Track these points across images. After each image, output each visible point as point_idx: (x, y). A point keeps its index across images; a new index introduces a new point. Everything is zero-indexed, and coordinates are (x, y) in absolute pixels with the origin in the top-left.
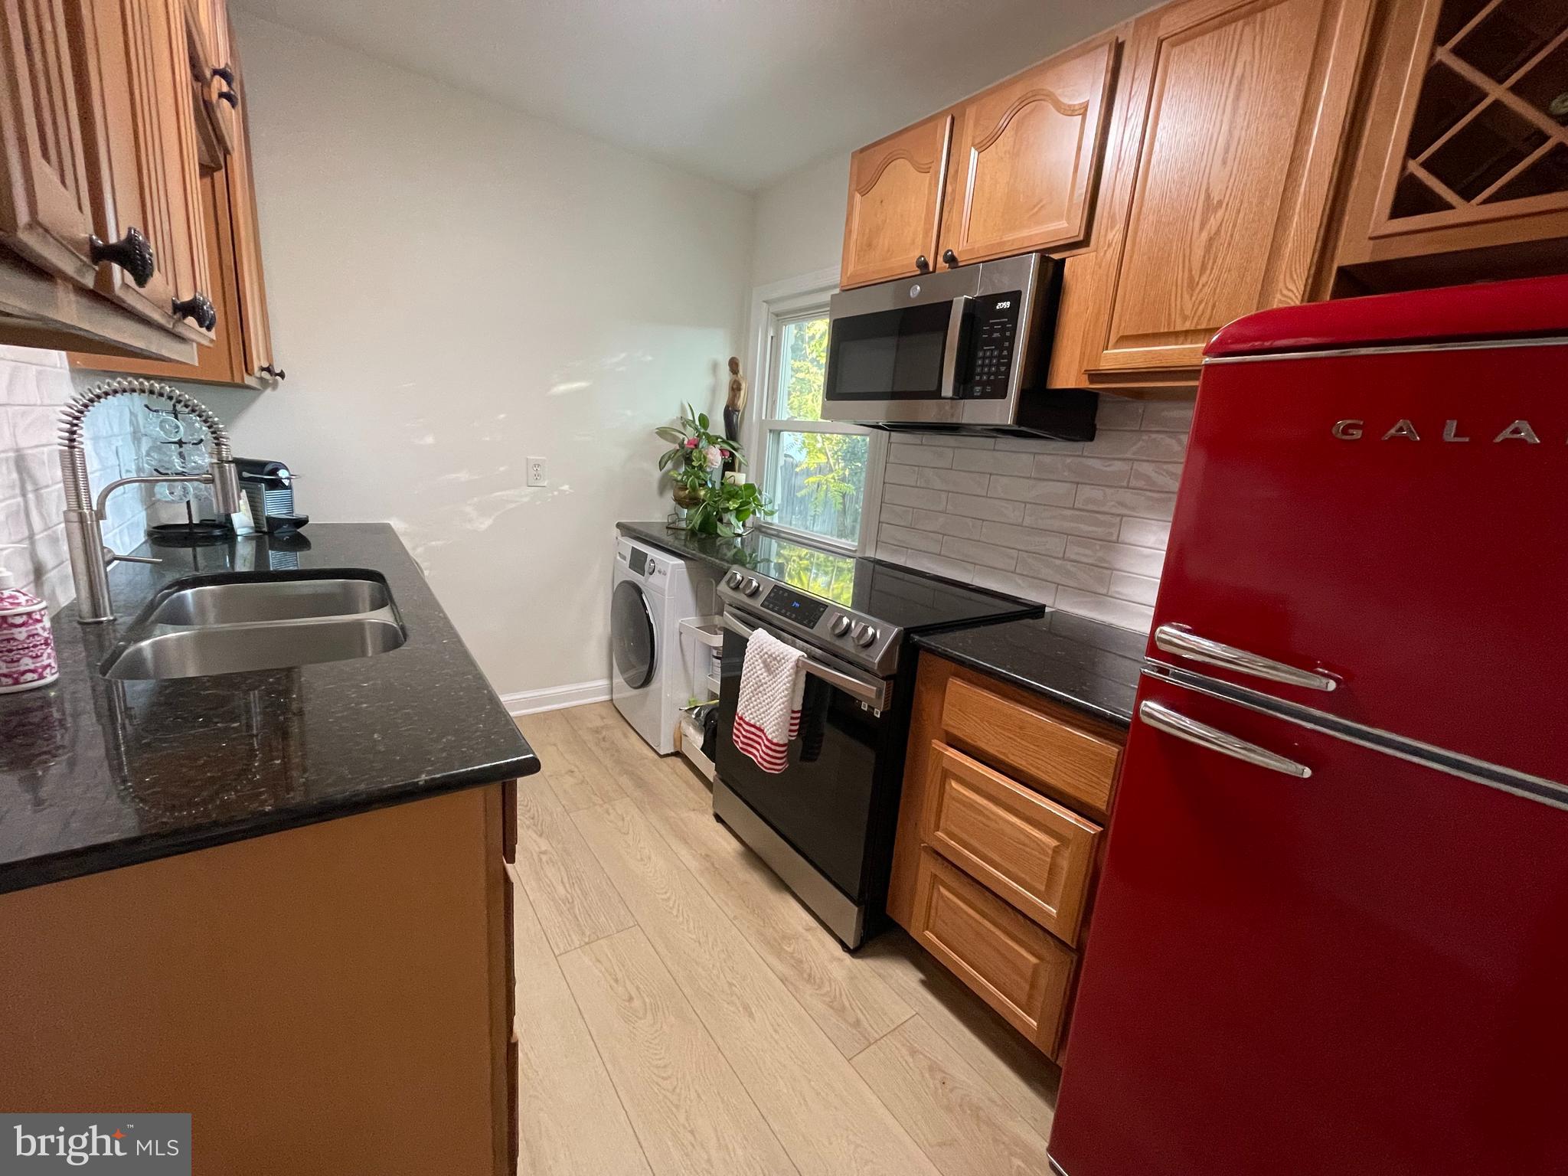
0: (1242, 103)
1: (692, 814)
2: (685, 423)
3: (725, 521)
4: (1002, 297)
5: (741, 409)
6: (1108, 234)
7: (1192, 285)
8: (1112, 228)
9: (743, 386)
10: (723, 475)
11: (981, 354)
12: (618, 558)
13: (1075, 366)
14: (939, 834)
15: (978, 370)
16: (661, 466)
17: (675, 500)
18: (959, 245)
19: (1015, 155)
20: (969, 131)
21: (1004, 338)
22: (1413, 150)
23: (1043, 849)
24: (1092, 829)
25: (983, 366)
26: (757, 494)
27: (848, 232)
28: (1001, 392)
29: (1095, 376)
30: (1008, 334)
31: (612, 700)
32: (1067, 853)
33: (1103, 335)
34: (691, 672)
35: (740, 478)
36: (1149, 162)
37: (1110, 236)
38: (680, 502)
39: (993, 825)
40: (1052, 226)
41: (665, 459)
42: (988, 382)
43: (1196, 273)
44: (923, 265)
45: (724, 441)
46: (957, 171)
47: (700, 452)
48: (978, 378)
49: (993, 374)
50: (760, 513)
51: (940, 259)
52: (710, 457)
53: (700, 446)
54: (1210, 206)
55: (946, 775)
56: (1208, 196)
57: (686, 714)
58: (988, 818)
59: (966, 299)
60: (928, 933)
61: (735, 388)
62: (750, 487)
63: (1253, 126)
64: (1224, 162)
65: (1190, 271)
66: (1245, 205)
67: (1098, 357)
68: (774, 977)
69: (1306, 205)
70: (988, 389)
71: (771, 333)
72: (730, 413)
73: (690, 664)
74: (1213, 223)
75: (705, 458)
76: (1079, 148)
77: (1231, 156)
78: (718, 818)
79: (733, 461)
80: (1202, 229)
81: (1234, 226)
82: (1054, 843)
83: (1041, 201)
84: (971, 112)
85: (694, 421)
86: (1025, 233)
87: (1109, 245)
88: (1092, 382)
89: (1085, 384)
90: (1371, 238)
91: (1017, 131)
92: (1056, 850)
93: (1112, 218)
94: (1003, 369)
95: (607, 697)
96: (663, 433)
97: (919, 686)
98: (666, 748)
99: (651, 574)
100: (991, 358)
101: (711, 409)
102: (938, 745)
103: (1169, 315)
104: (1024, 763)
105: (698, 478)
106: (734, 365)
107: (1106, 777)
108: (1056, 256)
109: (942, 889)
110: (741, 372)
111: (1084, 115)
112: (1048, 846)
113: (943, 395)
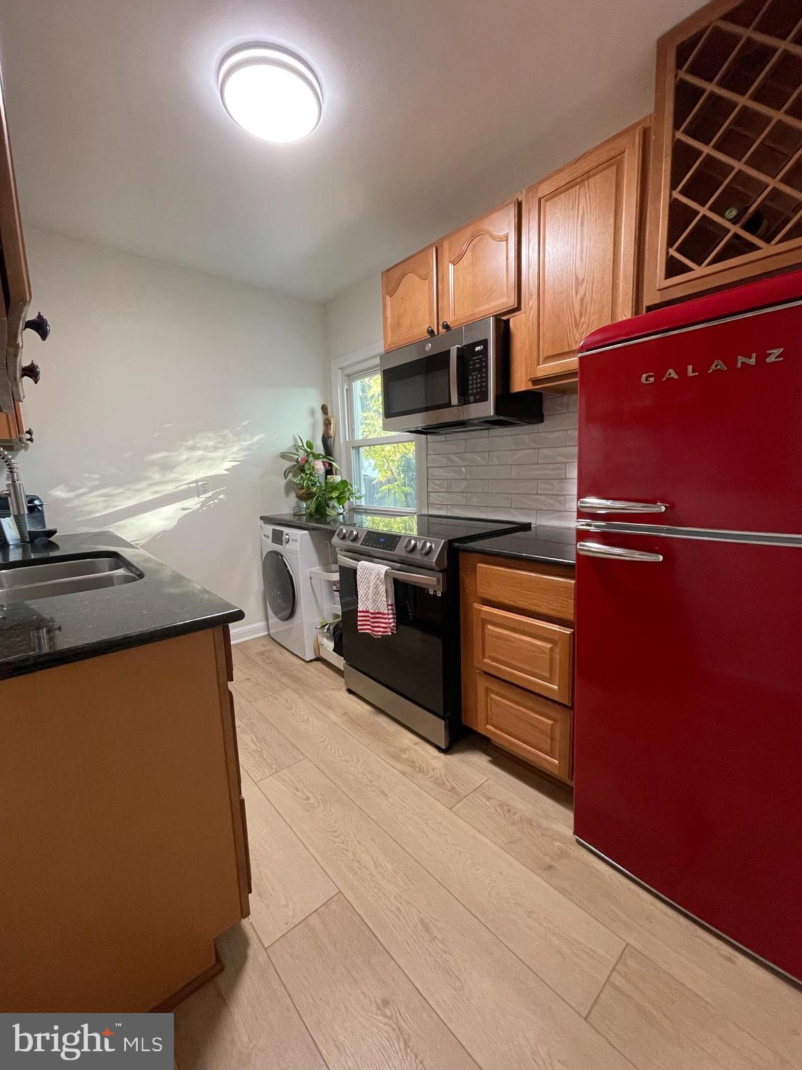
0: (585, 227)
1: (333, 692)
2: (297, 448)
3: (331, 506)
4: (478, 344)
5: (332, 435)
6: (529, 303)
7: (577, 326)
8: (531, 299)
9: (332, 422)
10: (326, 478)
11: (471, 378)
12: (264, 538)
13: (524, 379)
14: (486, 660)
15: (470, 387)
16: (285, 476)
17: (297, 497)
18: (449, 319)
19: (474, 264)
20: (446, 256)
21: (482, 367)
22: (670, 244)
23: (543, 651)
24: (568, 631)
25: (473, 384)
26: (349, 487)
27: (385, 319)
28: (483, 397)
29: (536, 381)
30: (484, 364)
31: (269, 635)
32: (557, 650)
33: (536, 357)
34: (320, 603)
35: (337, 479)
36: (544, 261)
37: (531, 304)
38: (300, 497)
39: (514, 645)
40: (499, 302)
41: (287, 472)
42: (477, 393)
43: (578, 317)
44: (431, 332)
45: (324, 457)
46: (443, 277)
47: (310, 464)
48: (471, 392)
49: (479, 388)
50: (353, 498)
51: (440, 327)
52: (317, 467)
53: (309, 460)
54: (579, 283)
55: (485, 622)
56: (577, 278)
57: (321, 631)
58: (511, 641)
59: (458, 348)
60: (488, 727)
61: (327, 424)
62: (344, 482)
63: (593, 238)
64: (582, 259)
65: (575, 316)
66: (595, 279)
67: (535, 370)
68: (397, 772)
69: (625, 276)
70: (478, 397)
71: (346, 387)
72: (326, 439)
73: (319, 598)
74: (581, 291)
75: (313, 468)
76: (507, 258)
77: (584, 255)
78: (350, 691)
79: (331, 469)
80: (577, 294)
81: (592, 291)
82: (549, 646)
83: (491, 288)
84: (446, 244)
85: (303, 446)
86: (486, 307)
87: (531, 308)
88: (534, 385)
89: (530, 387)
90: (659, 290)
91: (473, 251)
92: (551, 650)
93: (531, 295)
94: (484, 384)
95: (266, 633)
96: (284, 456)
97: (462, 574)
98: (310, 656)
99: (287, 543)
100: (477, 379)
101: (313, 437)
102: (477, 606)
103: (568, 342)
104: (526, 604)
105: (311, 480)
106: (324, 409)
107: (570, 599)
108: (504, 318)
109: (493, 696)
110: (330, 413)
111: (507, 240)
112: (546, 648)
113: (452, 404)
